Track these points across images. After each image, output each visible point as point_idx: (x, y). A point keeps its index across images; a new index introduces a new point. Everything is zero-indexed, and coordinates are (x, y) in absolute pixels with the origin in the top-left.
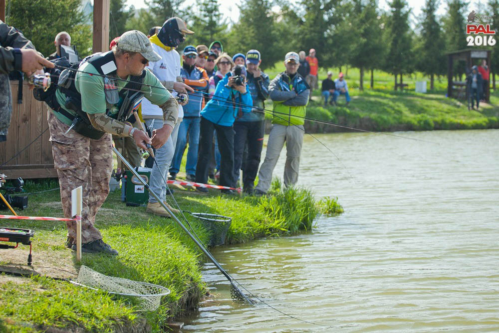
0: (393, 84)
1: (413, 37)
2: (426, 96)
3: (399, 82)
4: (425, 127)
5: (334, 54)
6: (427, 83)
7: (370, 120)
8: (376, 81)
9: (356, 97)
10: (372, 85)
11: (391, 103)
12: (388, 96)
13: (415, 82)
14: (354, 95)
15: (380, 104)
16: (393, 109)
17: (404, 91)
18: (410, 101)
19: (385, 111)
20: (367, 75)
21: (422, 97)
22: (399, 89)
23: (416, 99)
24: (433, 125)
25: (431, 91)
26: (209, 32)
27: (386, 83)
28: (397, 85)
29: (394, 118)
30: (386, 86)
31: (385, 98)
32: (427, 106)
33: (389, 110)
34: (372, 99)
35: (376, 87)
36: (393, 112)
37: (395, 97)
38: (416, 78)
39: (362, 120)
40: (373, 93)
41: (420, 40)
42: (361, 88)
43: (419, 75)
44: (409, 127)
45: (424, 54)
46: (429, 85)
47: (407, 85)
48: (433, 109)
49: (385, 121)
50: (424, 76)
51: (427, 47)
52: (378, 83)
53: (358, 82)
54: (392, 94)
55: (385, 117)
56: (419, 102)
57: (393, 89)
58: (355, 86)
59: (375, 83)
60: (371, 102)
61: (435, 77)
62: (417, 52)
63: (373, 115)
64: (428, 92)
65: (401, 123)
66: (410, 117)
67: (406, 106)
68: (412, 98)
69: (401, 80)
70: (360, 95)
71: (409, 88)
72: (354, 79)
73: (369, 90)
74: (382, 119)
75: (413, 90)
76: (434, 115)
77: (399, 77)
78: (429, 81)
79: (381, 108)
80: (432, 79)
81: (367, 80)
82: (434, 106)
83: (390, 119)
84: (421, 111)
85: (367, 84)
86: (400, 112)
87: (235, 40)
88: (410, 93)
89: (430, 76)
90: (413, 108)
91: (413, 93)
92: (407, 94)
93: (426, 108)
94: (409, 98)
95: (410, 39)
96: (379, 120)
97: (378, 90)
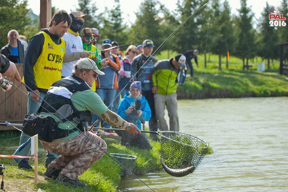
0: (242, 65)
1: (256, 34)
2: (265, 73)
3: (246, 64)
4: (265, 95)
5: (201, 45)
6: (266, 65)
7: (227, 90)
8: (230, 63)
9: (216, 75)
10: (227, 66)
11: (240, 79)
12: (239, 74)
13: (257, 64)
14: (215, 73)
15: (234, 80)
16: (242, 82)
17: (249, 71)
18: (253, 77)
19: (236, 84)
20: (224, 59)
21: (262, 75)
22: (246, 69)
23: (257, 76)
24: (270, 93)
25: (268, 70)
26: (115, 30)
27: (237, 65)
28: (244, 67)
29: (243, 89)
30: (236, 67)
31: (237, 75)
32: (266, 81)
33: (239, 83)
34: (228, 76)
35: (230, 67)
36: (241, 85)
37: (243, 74)
38: (257, 62)
39: (220, 90)
40: (228, 72)
41: (260, 35)
42: (220, 68)
43: (259, 59)
44: (254, 95)
45: (263, 45)
46: (267, 66)
47: (251, 66)
48: (270, 83)
49: (237, 91)
50: (263, 60)
51: (265, 40)
52: (232, 65)
53: (217, 65)
54: (241, 72)
55: (236, 88)
56: (259, 77)
57: (242, 69)
58: (215, 67)
59: (229, 65)
60: (227, 78)
61: (271, 61)
62: (258, 43)
63: (229, 87)
64: (266, 71)
65: (247, 92)
66: (254, 88)
67: (251, 80)
68: (255, 75)
69: (247, 63)
70: (219, 73)
71: (253, 68)
72: (215, 62)
73: (225, 70)
74: (234, 89)
75: (256, 69)
76: (270, 87)
77: (245, 61)
78: (267, 63)
79: (234, 82)
80: (269, 62)
81: (223, 63)
82: (271, 81)
83: (240, 89)
84: (261, 83)
85: (224, 66)
86: (247, 85)
87: (133, 36)
88: (254, 71)
89: (267, 60)
90: (256, 82)
91: (256, 71)
92: (251, 73)
93: (264, 82)
94: (252, 75)
95: (253, 35)
96: (232, 90)
97: (232, 70)
